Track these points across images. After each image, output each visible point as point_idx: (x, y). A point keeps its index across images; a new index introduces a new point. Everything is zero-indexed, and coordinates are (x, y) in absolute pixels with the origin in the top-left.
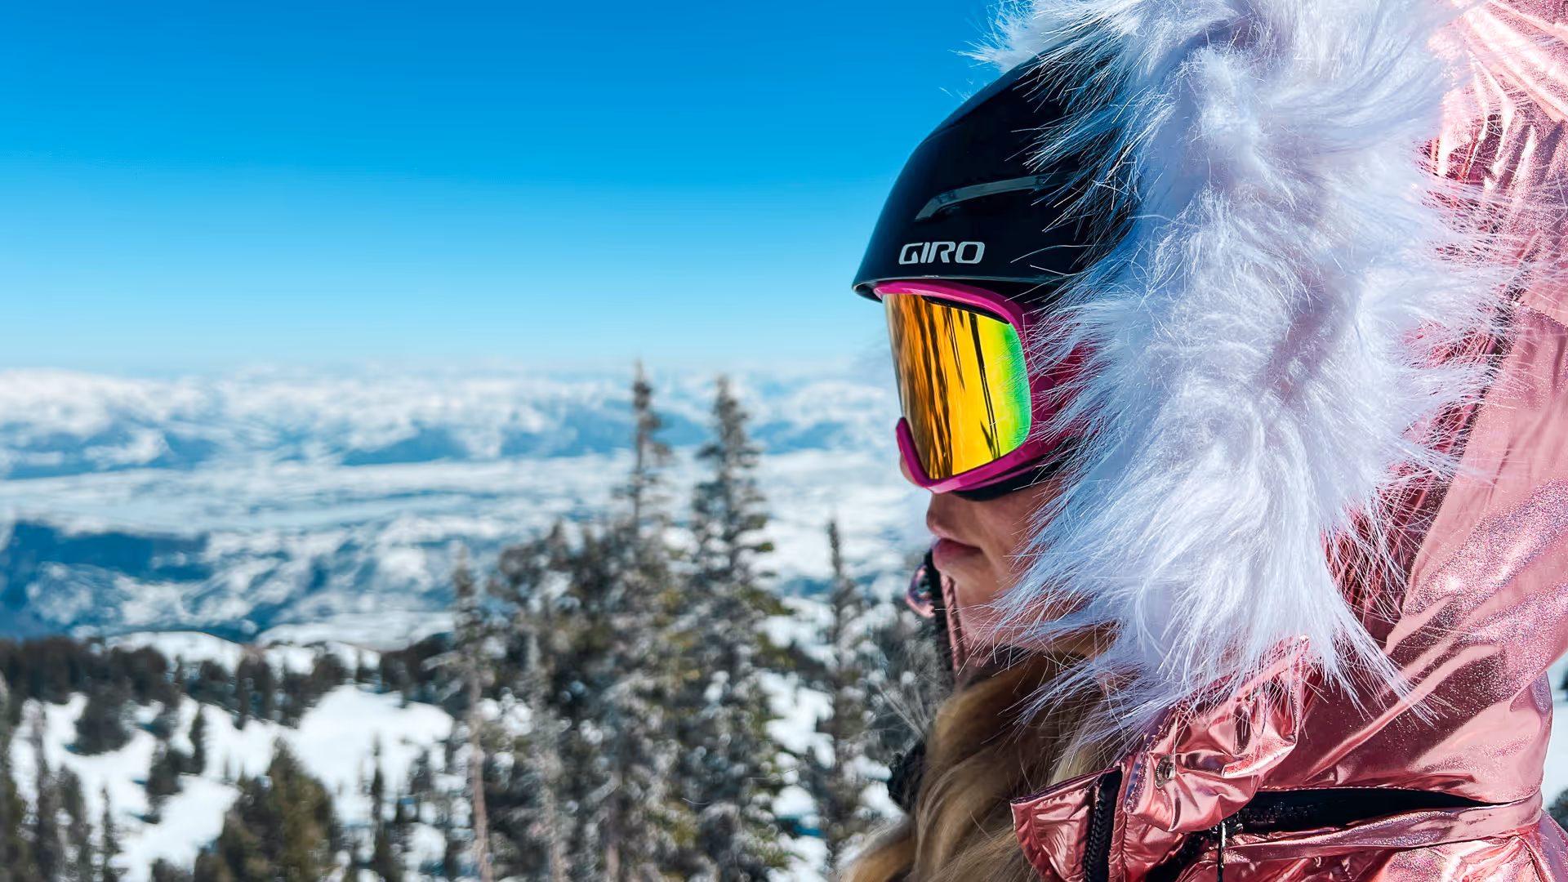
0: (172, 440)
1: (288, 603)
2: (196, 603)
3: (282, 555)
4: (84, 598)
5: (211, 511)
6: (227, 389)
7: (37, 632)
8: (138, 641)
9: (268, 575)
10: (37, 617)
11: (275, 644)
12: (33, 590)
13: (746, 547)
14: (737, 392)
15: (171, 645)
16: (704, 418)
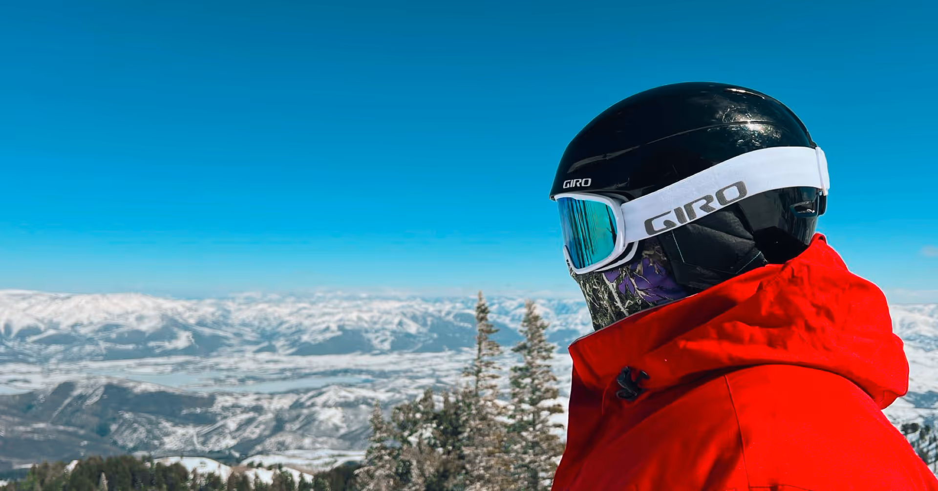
0: (197, 336)
1: (260, 440)
2: (206, 438)
3: (258, 409)
4: (142, 433)
5: (217, 381)
6: (231, 306)
7: (114, 452)
8: (171, 461)
9: (249, 421)
10: (115, 443)
11: (251, 465)
12: (114, 427)
13: (543, 409)
14: (538, 311)
15: (190, 464)
16: (518, 327)
